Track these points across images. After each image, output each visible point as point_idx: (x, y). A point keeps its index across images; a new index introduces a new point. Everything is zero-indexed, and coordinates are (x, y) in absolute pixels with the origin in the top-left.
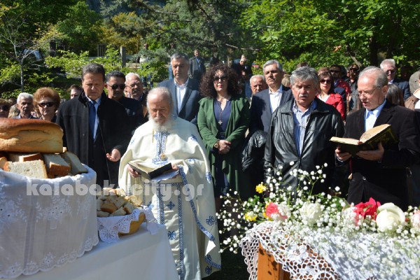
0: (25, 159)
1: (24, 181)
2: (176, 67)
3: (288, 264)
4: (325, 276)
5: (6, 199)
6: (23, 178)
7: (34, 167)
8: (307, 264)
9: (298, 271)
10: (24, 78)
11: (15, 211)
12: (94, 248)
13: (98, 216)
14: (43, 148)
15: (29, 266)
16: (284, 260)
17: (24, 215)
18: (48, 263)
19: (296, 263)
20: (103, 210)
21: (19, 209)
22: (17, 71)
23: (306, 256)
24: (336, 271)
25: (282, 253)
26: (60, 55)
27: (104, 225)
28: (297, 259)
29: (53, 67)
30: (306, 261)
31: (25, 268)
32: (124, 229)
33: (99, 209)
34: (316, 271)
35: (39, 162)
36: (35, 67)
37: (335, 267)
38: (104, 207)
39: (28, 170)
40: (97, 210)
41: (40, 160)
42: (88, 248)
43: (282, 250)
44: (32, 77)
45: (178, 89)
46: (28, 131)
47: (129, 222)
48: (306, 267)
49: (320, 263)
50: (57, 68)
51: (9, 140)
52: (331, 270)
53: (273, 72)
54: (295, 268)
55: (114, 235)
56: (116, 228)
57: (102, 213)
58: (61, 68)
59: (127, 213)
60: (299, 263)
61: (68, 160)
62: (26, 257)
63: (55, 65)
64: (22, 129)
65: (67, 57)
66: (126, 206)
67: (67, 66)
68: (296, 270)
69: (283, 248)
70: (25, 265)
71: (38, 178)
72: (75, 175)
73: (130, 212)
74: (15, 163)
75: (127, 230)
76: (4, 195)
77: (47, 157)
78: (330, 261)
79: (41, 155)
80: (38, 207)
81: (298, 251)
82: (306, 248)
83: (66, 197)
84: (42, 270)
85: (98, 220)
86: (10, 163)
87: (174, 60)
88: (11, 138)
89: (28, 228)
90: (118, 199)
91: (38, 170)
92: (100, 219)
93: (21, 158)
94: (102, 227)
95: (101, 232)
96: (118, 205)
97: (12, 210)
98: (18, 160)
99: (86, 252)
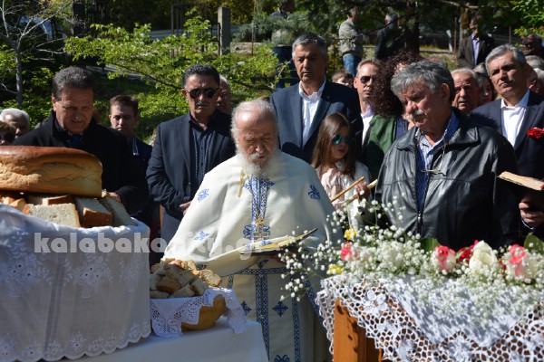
0: (51, 202)
1: (50, 228)
2: (302, 60)
3: (363, 317)
4: (407, 333)
5: (25, 251)
6: (49, 225)
7: (62, 212)
8: (385, 317)
9: (375, 327)
10: (23, 77)
11: (37, 269)
12: (143, 341)
13: (152, 297)
14: (75, 188)
15: (50, 347)
16: (360, 313)
17: (48, 276)
18: (76, 348)
19: (373, 317)
20: (160, 289)
21: (42, 267)
22: (7, 64)
23: (385, 307)
24: (418, 326)
25: (358, 305)
26: (95, 33)
27: (160, 310)
28: (374, 312)
29: (81, 57)
30: (385, 314)
31: (46, 350)
32: (191, 318)
33: (154, 288)
34: (397, 326)
35: (70, 206)
36: (45, 55)
37: (419, 323)
38: (161, 284)
39: (55, 217)
40: (151, 290)
41: (70, 204)
42: (134, 338)
43: (358, 302)
44: (39, 76)
45: (305, 102)
46: (54, 163)
47: (198, 308)
48: (385, 322)
49: (400, 316)
50: (89, 58)
51: (29, 176)
52: (413, 325)
53: (506, 68)
54: (372, 323)
55: (176, 328)
56: (178, 316)
57: (157, 293)
58: (96, 58)
59: (196, 294)
60: (376, 316)
61: (109, 208)
62: (48, 333)
63: (85, 54)
64: (47, 160)
65: (108, 36)
66: (194, 284)
67: (108, 55)
68: (373, 326)
69: (358, 299)
70: (46, 346)
71: (68, 226)
72: (118, 226)
73: (201, 293)
74: (37, 206)
75: (194, 320)
76: (24, 246)
77: (80, 201)
78: (412, 315)
79: (71, 198)
80: (68, 264)
81: (375, 302)
82: (385, 298)
83: (105, 255)
84: (68, 357)
85: (151, 304)
86: (31, 205)
87: (299, 47)
88: (31, 173)
89: (53, 294)
90: (182, 272)
91: (68, 217)
92: (154, 301)
93: (45, 201)
94: (156, 314)
95: (154, 321)
96: (182, 281)
97: (32, 266)
98: (41, 203)
99: (131, 345)
